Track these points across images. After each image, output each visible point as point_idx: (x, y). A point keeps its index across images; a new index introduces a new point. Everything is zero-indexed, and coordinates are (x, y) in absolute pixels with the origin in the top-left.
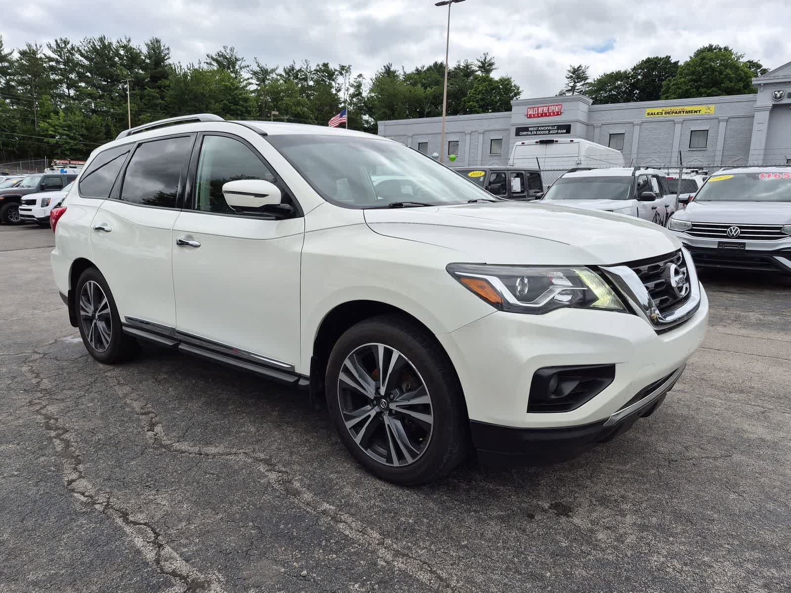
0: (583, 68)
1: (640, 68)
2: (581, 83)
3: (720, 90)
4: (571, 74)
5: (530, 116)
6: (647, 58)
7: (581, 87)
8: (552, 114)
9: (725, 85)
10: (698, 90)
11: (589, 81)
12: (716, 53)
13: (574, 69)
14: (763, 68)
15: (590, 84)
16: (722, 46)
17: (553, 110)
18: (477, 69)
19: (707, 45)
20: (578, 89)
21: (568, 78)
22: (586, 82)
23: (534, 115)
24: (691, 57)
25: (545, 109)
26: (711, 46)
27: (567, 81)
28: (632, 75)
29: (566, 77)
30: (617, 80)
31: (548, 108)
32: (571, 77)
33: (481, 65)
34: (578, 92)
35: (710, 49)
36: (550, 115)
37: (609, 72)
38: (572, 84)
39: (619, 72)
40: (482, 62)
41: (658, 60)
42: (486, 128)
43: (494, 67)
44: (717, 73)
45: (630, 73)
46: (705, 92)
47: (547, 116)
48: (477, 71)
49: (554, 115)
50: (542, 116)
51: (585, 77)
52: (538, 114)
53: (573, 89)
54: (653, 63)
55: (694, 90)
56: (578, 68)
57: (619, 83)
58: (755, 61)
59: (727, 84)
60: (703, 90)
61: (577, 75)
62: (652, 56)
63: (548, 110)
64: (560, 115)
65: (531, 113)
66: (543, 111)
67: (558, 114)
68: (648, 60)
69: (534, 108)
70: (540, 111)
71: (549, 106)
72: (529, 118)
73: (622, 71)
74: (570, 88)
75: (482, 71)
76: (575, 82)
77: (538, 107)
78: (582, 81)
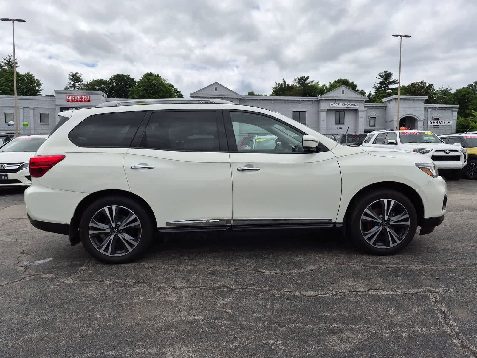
0: (79, 74)
1: (114, 79)
2: (79, 83)
3: (159, 96)
4: (72, 77)
5: (69, 101)
6: (117, 74)
7: (79, 85)
8: (84, 101)
9: (161, 94)
10: (148, 95)
11: (83, 82)
12: (154, 77)
13: (73, 74)
14: (174, 88)
15: (85, 85)
16: (156, 74)
17: (84, 99)
18: (4, 65)
19: (149, 72)
20: (77, 87)
21: (70, 79)
22: (82, 83)
23: (72, 100)
24: (142, 78)
25: (79, 98)
26: (151, 73)
27: (69, 81)
28: (110, 83)
29: (69, 78)
30: (102, 84)
31: (81, 97)
32: (72, 79)
33: (7, 63)
34: (77, 88)
35: (151, 74)
36: (82, 101)
37: (96, 79)
38: (73, 83)
39: (103, 79)
40: (7, 61)
41: (123, 76)
42: (35, 106)
43: (17, 65)
44: (157, 87)
45: (108, 81)
46: (153, 97)
47: (81, 102)
48: (4, 66)
49: (85, 101)
50: (77, 101)
51: (80, 80)
52: (74, 100)
53: (74, 86)
54: (121, 77)
55: (147, 95)
56: (76, 74)
57: (103, 86)
58: (171, 84)
59: (162, 94)
60: (151, 95)
61: (76, 78)
62: (120, 73)
63: (81, 99)
64: (90, 102)
65: (69, 99)
66: (78, 98)
67: (88, 101)
68: (118, 75)
69: (71, 96)
70: (76, 98)
71: (81, 96)
72: (68, 102)
73: (104, 79)
74: (72, 85)
75: (8, 67)
76: (75, 82)
77: (74, 96)
78: (79, 82)
